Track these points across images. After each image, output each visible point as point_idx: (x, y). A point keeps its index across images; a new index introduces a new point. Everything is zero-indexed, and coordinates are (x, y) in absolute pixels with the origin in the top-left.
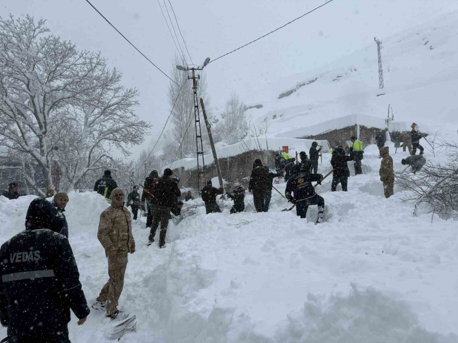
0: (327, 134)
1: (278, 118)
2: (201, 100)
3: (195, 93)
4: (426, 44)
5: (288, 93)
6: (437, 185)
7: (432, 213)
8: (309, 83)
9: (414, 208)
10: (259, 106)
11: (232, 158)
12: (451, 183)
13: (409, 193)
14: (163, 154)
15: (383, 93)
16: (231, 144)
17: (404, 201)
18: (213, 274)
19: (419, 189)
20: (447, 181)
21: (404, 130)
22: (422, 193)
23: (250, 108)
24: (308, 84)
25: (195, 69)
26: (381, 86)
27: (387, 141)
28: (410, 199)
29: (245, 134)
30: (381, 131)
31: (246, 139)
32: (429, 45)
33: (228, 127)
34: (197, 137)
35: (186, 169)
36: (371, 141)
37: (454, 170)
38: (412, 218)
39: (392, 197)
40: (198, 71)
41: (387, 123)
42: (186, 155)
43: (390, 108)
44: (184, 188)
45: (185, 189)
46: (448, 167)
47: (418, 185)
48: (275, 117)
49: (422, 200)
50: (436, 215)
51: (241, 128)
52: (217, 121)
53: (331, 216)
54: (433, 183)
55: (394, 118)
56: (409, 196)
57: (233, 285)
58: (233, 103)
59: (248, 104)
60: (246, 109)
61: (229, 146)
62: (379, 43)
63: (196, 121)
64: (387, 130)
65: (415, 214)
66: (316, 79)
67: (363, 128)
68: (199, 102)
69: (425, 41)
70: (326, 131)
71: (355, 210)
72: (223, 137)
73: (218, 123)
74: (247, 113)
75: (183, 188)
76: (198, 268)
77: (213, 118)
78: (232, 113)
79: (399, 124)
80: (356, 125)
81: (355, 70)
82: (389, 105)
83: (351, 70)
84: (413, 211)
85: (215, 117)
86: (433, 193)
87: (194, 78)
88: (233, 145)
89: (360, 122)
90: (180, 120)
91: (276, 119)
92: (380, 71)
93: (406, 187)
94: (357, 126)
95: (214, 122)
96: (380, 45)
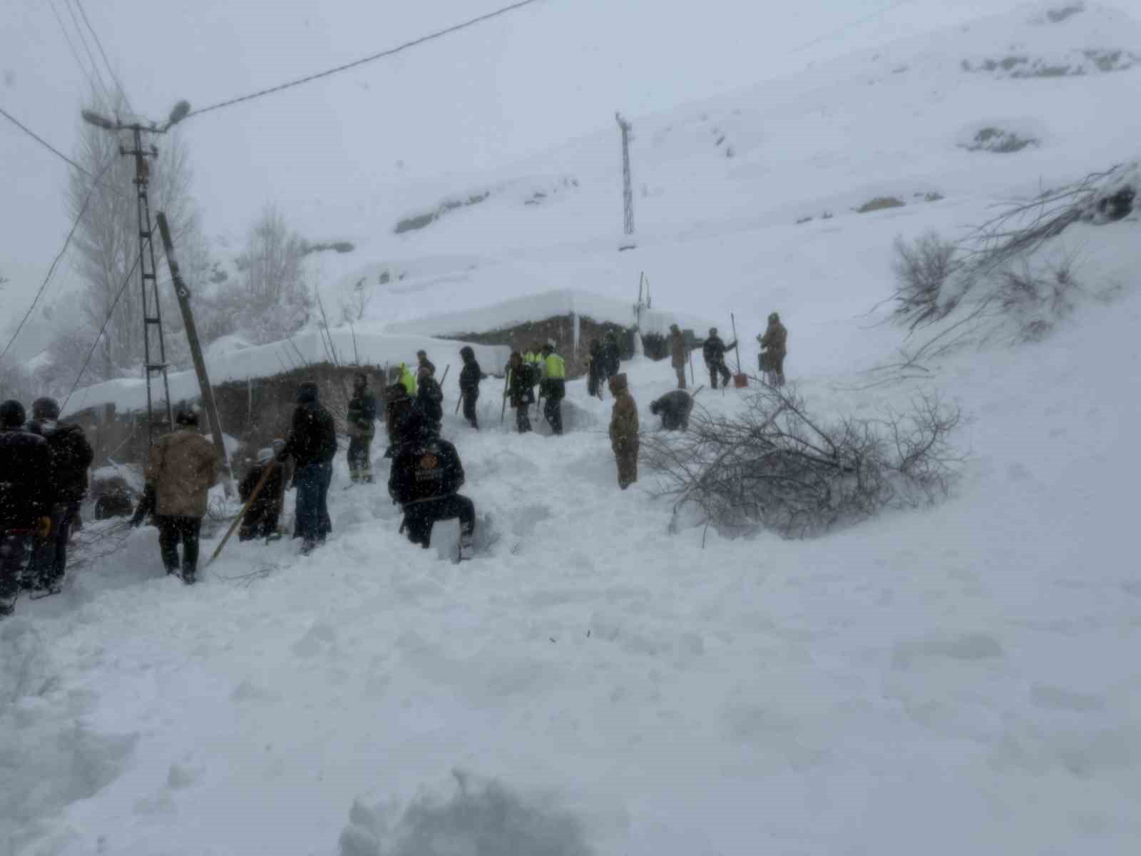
0: (504, 332)
1: (394, 283)
2: (162, 219)
3: (143, 196)
4: (720, 142)
5: (420, 222)
6: (718, 463)
7: (703, 526)
8: (469, 202)
9: (671, 514)
10: (343, 248)
11: (263, 382)
12: (747, 457)
13: (665, 480)
14: (50, 363)
15: (631, 243)
16: (259, 344)
17: (655, 497)
18: (124, 747)
19: (682, 472)
20: (738, 452)
22: (688, 479)
23: (320, 248)
24: (467, 204)
25: (144, 129)
26: (629, 226)
27: (636, 354)
28: (667, 493)
29: (301, 316)
30: (625, 331)
31: (305, 332)
32: (724, 145)
33: (254, 295)
34: (148, 321)
35: (121, 409)
37: (751, 429)
38: (664, 539)
39: (632, 487)
40: (150, 135)
41: (636, 313)
42: (124, 370)
43: (644, 279)
44: (115, 465)
45: (116, 468)
46: (740, 423)
47: (680, 463)
48: (385, 278)
49: (687, 496)
50: (712, 531)
51: (290, 301)
52: (221, 277)
53: (495, 539)
54: (712, 456)
55: (652, 304)
56: (664, 486)
57: (176, 779)
58: (268, 232)
59: (313, 237)
60: (306, 250)
61: (256, 348)
62: (625, 128)
63: (145, 276)
64: (636, 329)
65: (672, 528)
66: (487, 194)
67: (586, 322)
68: (154, 222)
69: (718, 137)
70: (507, 324)
71: (550, 523)
72: (238, 322)
73: (224, 284)
74: (310, 263)
75: (111, 465)
76: (79, 733)
77: (211, 267)
78: (267, 259)
79: (660, 317)
80: (572, 315)
81: (575, 183)
82: (642, 273)
83: (566, 182)
84: (668, 521)
85: (216, 265)
86: (709, 480)
87: (139, 154)
88: (267, 345)
89: (581, 308)
90: (105, 267)
91: (387, 285)
92: (627, 194)
93: (658, 465)
94: (575, 317)
95: (214, 280)
96: (628, 132)
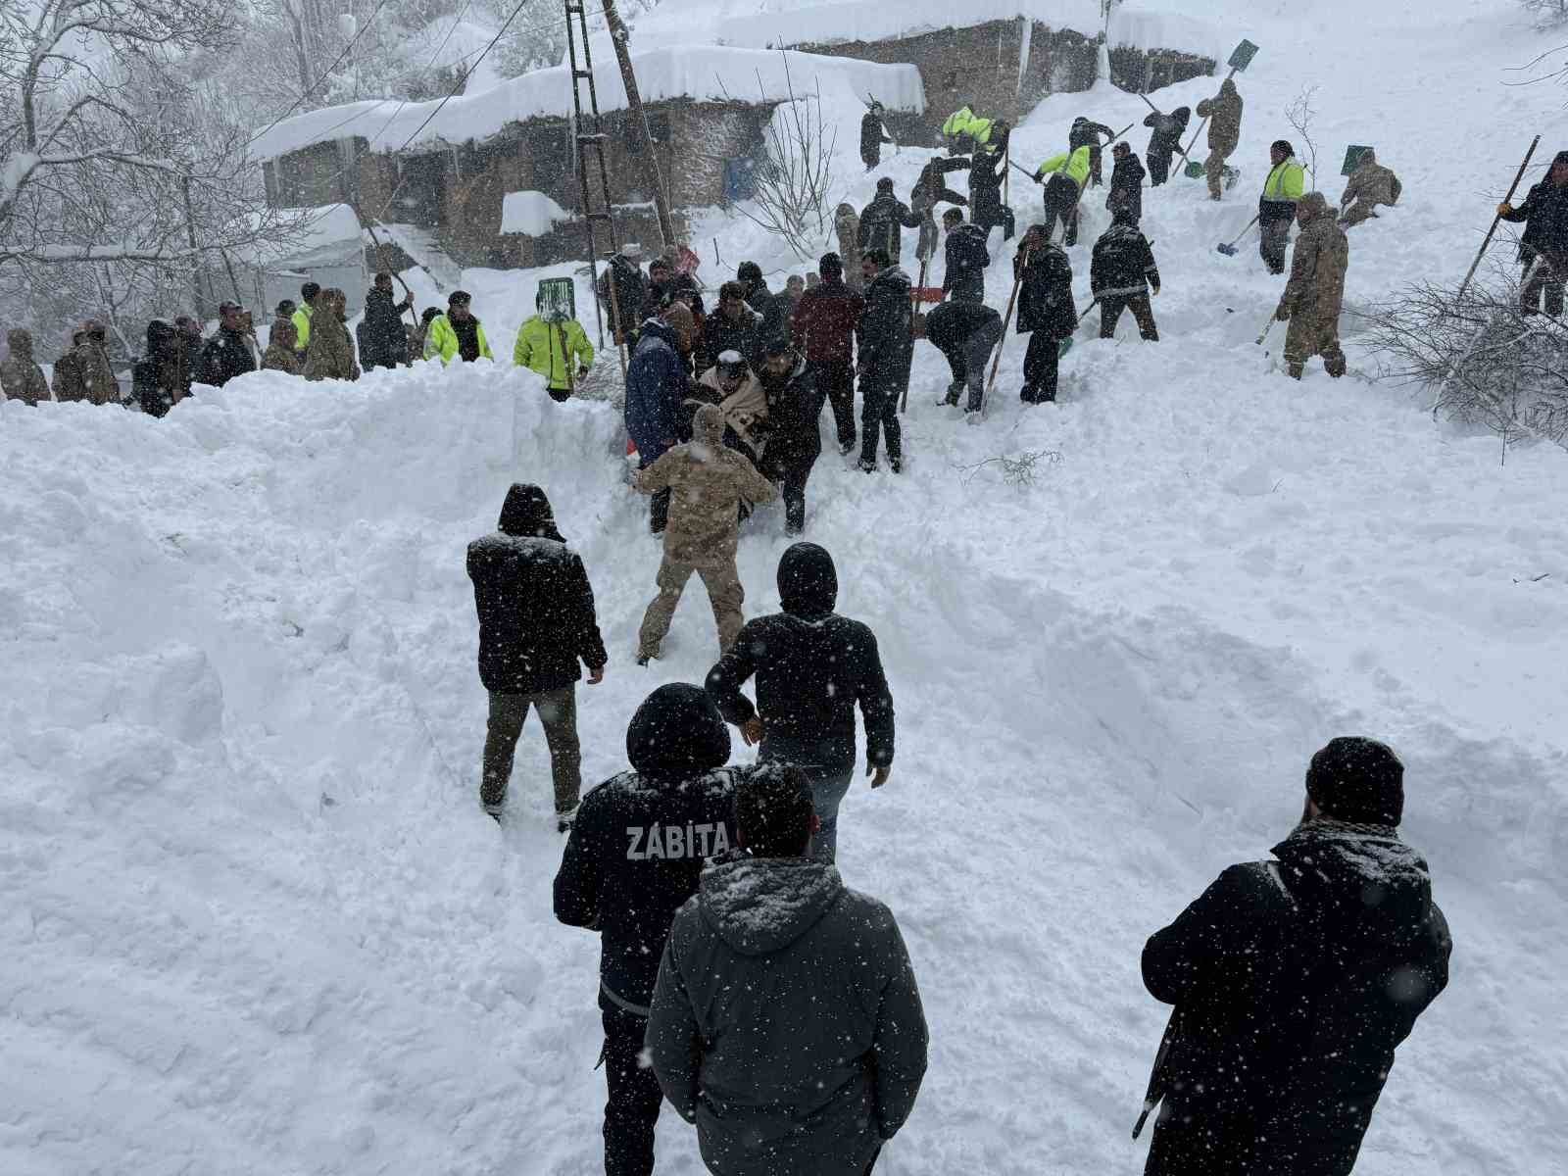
0: (909, 41)
21: (1154, 46)
27: (1099, 80)
30: (1086, 42)
35: (377, 148)
36: (1054, 80)
41: (1105, 12)
64: (1101, 38)
67: (1039, 29)
70: (913, 29)
79: (1140, 19)
80: (1021, 18)
89: (1034, 10)
94: (1024, 24)
